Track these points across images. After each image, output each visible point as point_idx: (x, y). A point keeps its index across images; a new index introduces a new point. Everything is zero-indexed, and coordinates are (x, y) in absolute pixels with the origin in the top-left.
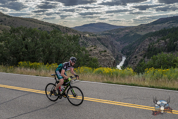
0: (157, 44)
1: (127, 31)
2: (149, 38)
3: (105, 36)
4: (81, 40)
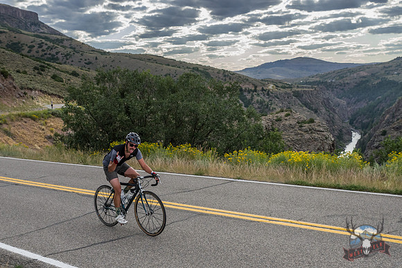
1: (363, 73)
3: (312, 88)
4: (256, 98)
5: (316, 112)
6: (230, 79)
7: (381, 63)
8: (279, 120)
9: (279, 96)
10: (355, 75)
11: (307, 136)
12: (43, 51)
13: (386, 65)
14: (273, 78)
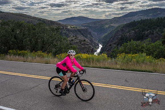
0: (128, 34)
3: (84, 28)
4: (64, 32)
5: (86, 37)
6: (53, 24)
7: (109, 19)
8: (72, 40)
9: (72, 31)
10: (100, 23)
11: (83, 46)
13: (111, 20)
14: (70, 24)
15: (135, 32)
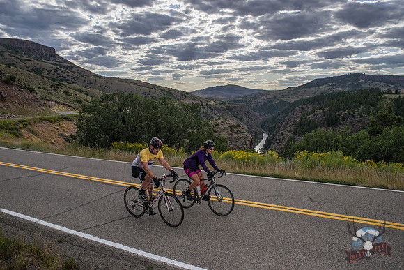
0: (313, 115)
2: (300, 106)
3: (238, 104)
4: (203, 110)
7: (279, 91)
8: (217, 125)
9: (217, 109)
10: (264, 97)
12: (58, 74)
13: (283, 92)
14: (214, 98)
15: (324, 112)
